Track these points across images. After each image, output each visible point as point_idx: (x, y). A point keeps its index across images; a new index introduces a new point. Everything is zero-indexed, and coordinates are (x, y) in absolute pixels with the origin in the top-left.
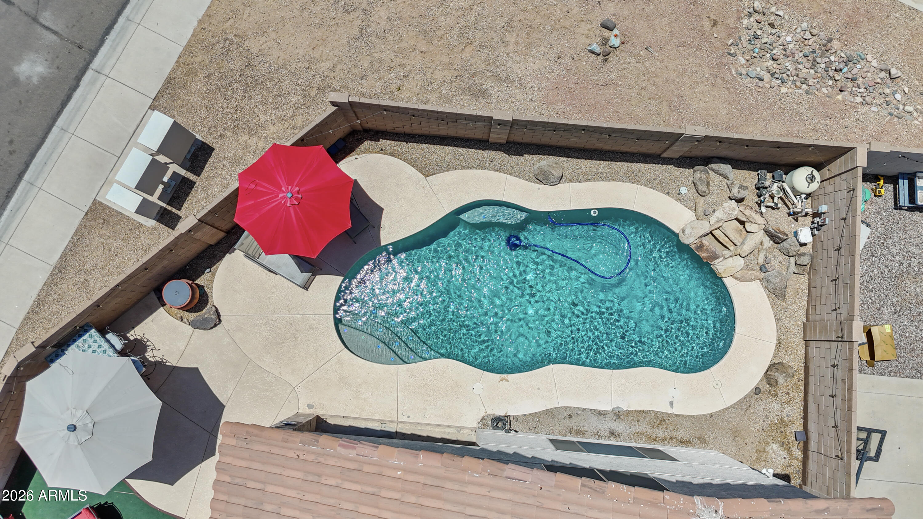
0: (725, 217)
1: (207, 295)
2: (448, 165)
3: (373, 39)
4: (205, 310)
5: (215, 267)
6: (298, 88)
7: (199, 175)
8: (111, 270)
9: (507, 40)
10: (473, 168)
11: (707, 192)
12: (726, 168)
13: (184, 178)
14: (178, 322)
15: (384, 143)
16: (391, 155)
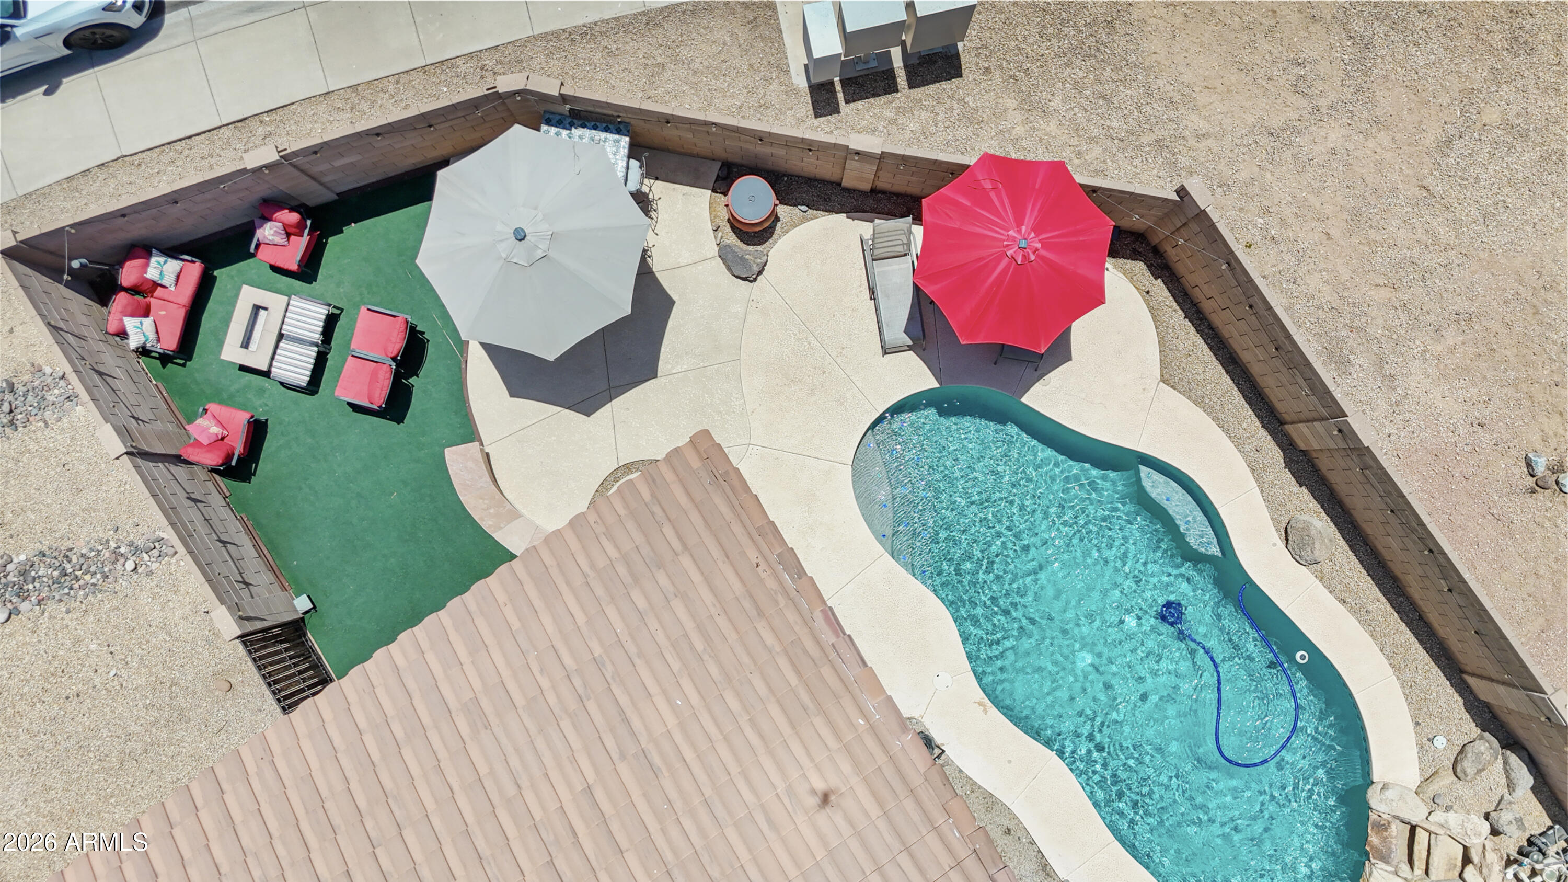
0: (1456, 831)
1: (772, 233)
2: (1203, 397)
3: (1288, 154)
4: (751, 248)
5: (815, 212)
6: (1136, 114)
7: (911, 87)
8: (702, 85)
9: (1444, 333)
10: (1227, 432)
11: (1469, 778)
12: (1525, 778)
13: (892, 71)
14: (709, 227)
15: (1159, 287)
16: (1151, 309)
